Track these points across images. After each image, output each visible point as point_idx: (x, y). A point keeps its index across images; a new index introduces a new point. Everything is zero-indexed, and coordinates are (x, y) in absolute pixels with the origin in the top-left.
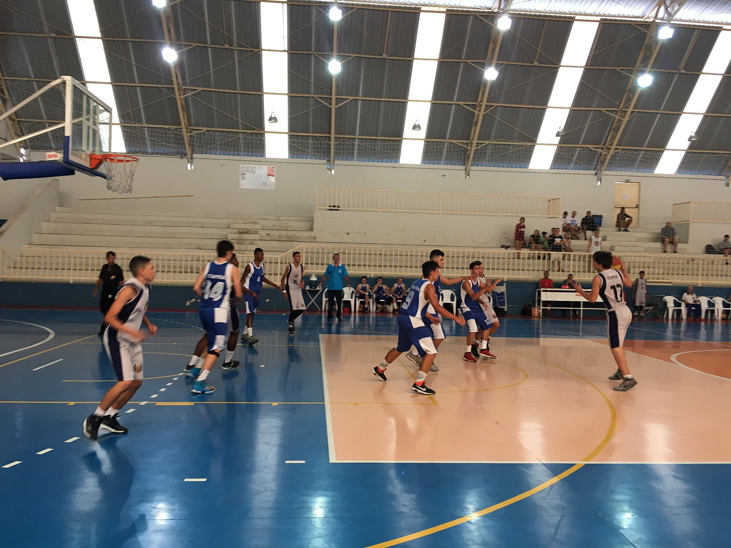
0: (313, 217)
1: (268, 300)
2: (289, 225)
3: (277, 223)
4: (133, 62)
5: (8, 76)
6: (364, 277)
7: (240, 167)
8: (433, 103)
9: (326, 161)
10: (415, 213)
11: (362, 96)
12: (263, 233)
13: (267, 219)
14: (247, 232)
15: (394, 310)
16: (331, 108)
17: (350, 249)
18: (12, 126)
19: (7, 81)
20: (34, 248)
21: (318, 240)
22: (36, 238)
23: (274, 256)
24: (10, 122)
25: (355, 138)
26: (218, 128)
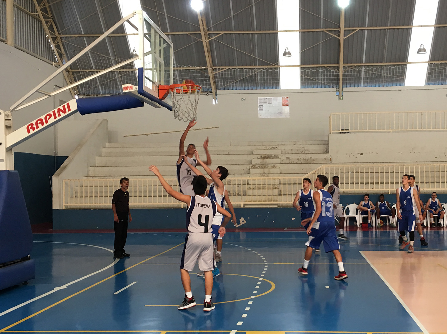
0: (328, 140)
1: (293, 219)
2: (306, 148)
3: (294, 148)
4: (166, 14)
5: (63, 34)
6: (367, 194)
7: (258, 99)
8: (436, 27)
9: (336, 88)
10: (425, 131)
11: (368, 27)
12: (283, 157)
13: (285, 145)
14: (268, 157)
15: (432, 224)
16: (339, 40)
17: (367, 169)
18: (68, 77)
19: (63, 38)
20: (91, 179)
21: (333, 161)
22: (92, 170)
23: (297, 178)
24: (66, 74)
25: (362, 66)
26: (238, 66)
